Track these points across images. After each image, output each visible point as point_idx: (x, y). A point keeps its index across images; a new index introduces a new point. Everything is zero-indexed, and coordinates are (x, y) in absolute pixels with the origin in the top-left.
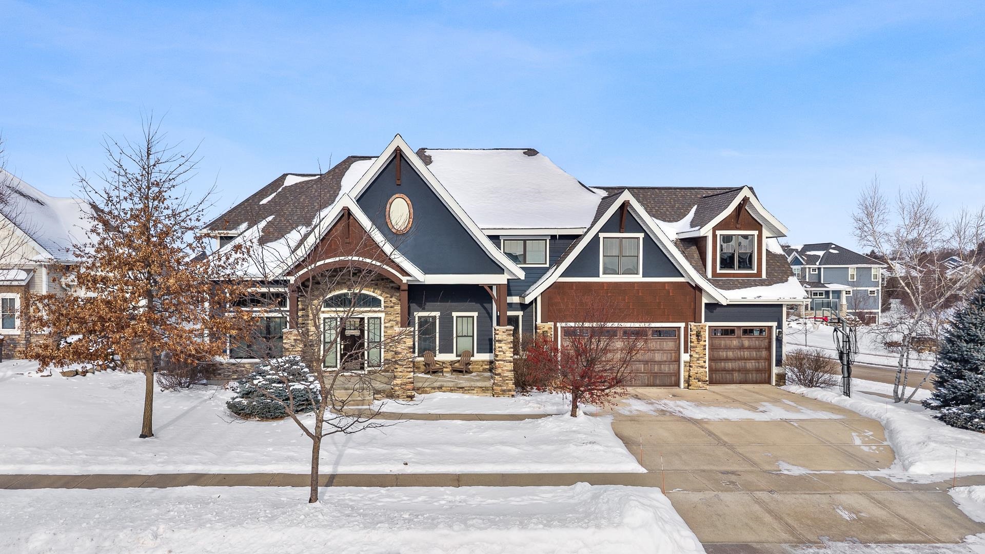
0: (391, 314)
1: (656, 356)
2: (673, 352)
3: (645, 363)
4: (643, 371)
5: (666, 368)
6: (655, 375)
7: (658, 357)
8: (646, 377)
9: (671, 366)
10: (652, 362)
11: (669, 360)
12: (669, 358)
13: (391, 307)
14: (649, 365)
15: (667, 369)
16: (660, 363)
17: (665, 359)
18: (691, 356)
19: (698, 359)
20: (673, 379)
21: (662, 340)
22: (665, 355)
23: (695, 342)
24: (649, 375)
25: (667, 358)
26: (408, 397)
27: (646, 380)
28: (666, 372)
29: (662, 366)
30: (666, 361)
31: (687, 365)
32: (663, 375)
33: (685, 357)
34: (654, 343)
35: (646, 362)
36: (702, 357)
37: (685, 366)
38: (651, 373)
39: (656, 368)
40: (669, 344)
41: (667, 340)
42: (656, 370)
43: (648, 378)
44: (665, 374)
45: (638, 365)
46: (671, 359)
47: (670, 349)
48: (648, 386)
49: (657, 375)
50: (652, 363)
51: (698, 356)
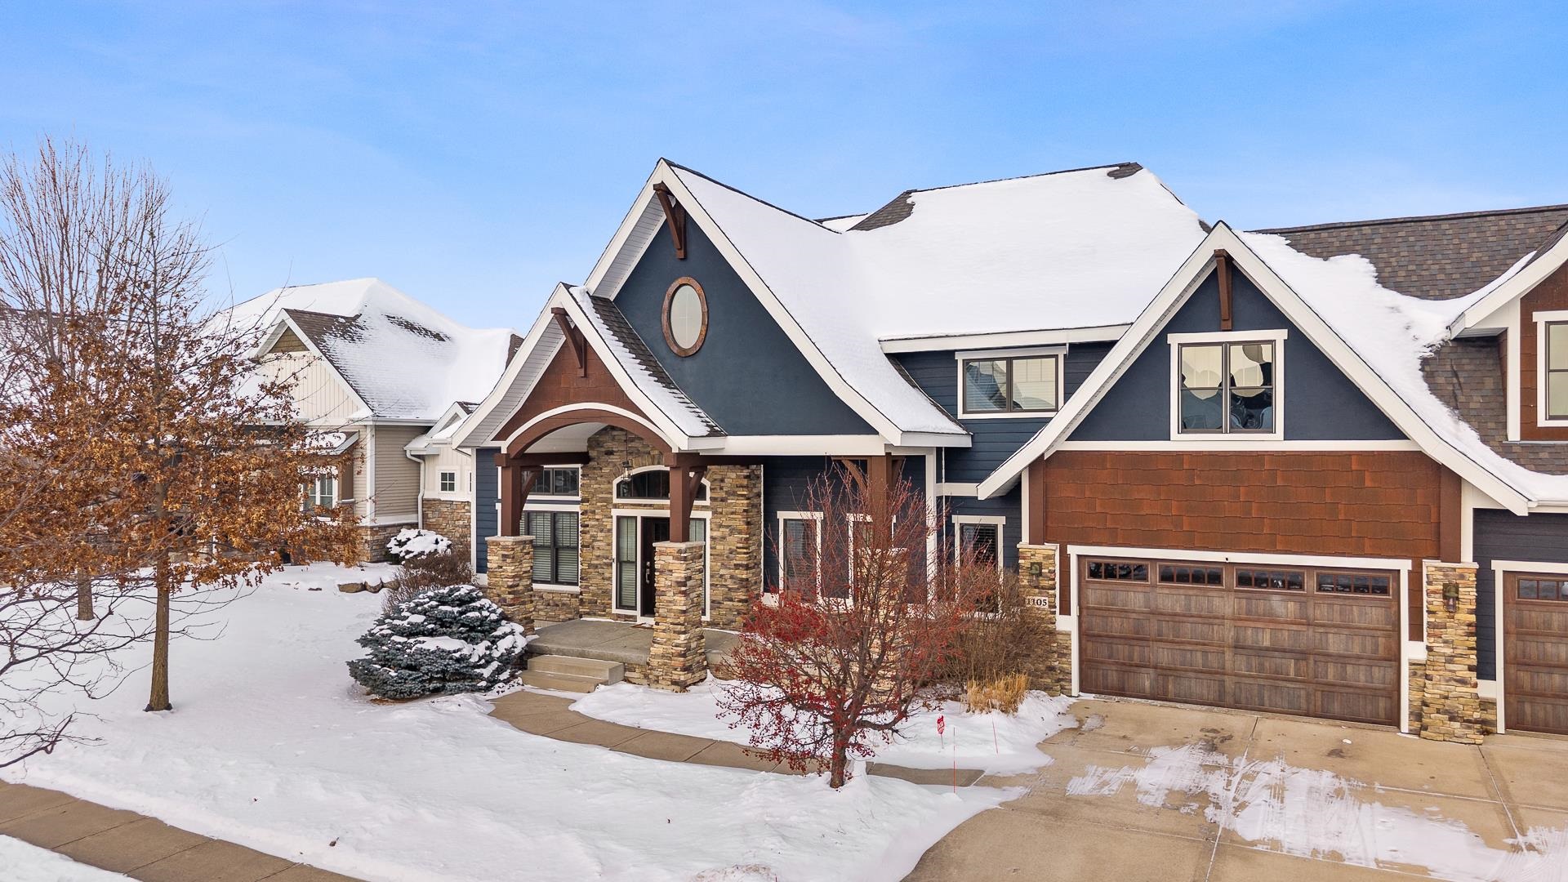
0: (721, 513)
1: (1331, 641)
2: (1379, 633)
3: (1298, 656)
4: (1292, 675)
5: (1359, 676)
6: (1329, 689)
7: (1335, 644)
8: (1303, 693)
9: (1375, 670)
10: (1315, 654)
11: (1368, 653)
12: (1369, 648)
13: (723, 500)
14: (1311, 662)
15: (1362, 678)
16: (1342, 660)
17: (1357, 650)
18: (1429, 649)
19: (1450, 660)
20: (1382, 704)
21: (1347, 602)
22: (1357, 640)
23: (1440, 614)
24: (1311, 688)
25: (1364, 649)
26: (675, 683)
27: (1303, 701)
28: (1361, 684)
29: (1349, 669)
30: (1359, 657)
31: (1420, 672)
32: (1351, 690)
33: (1412, 651)
34: (1325, 608)
35: (1302, 655)
36: (1461, 656)
37: (1413, 674)
38: (1317, 683)
39: (1331, 673)
40: (1367, 611)
41: (1361, 603)
42: (1331, 678)
43: (1308, 695)
44: (1359, 691)
45: (1278, 661)
46: (1376, 651)
47: (1371, 626)
48: (1307, 715)
49: (1332, 689)
50: (1318, 658)
51: (1449, 651)
